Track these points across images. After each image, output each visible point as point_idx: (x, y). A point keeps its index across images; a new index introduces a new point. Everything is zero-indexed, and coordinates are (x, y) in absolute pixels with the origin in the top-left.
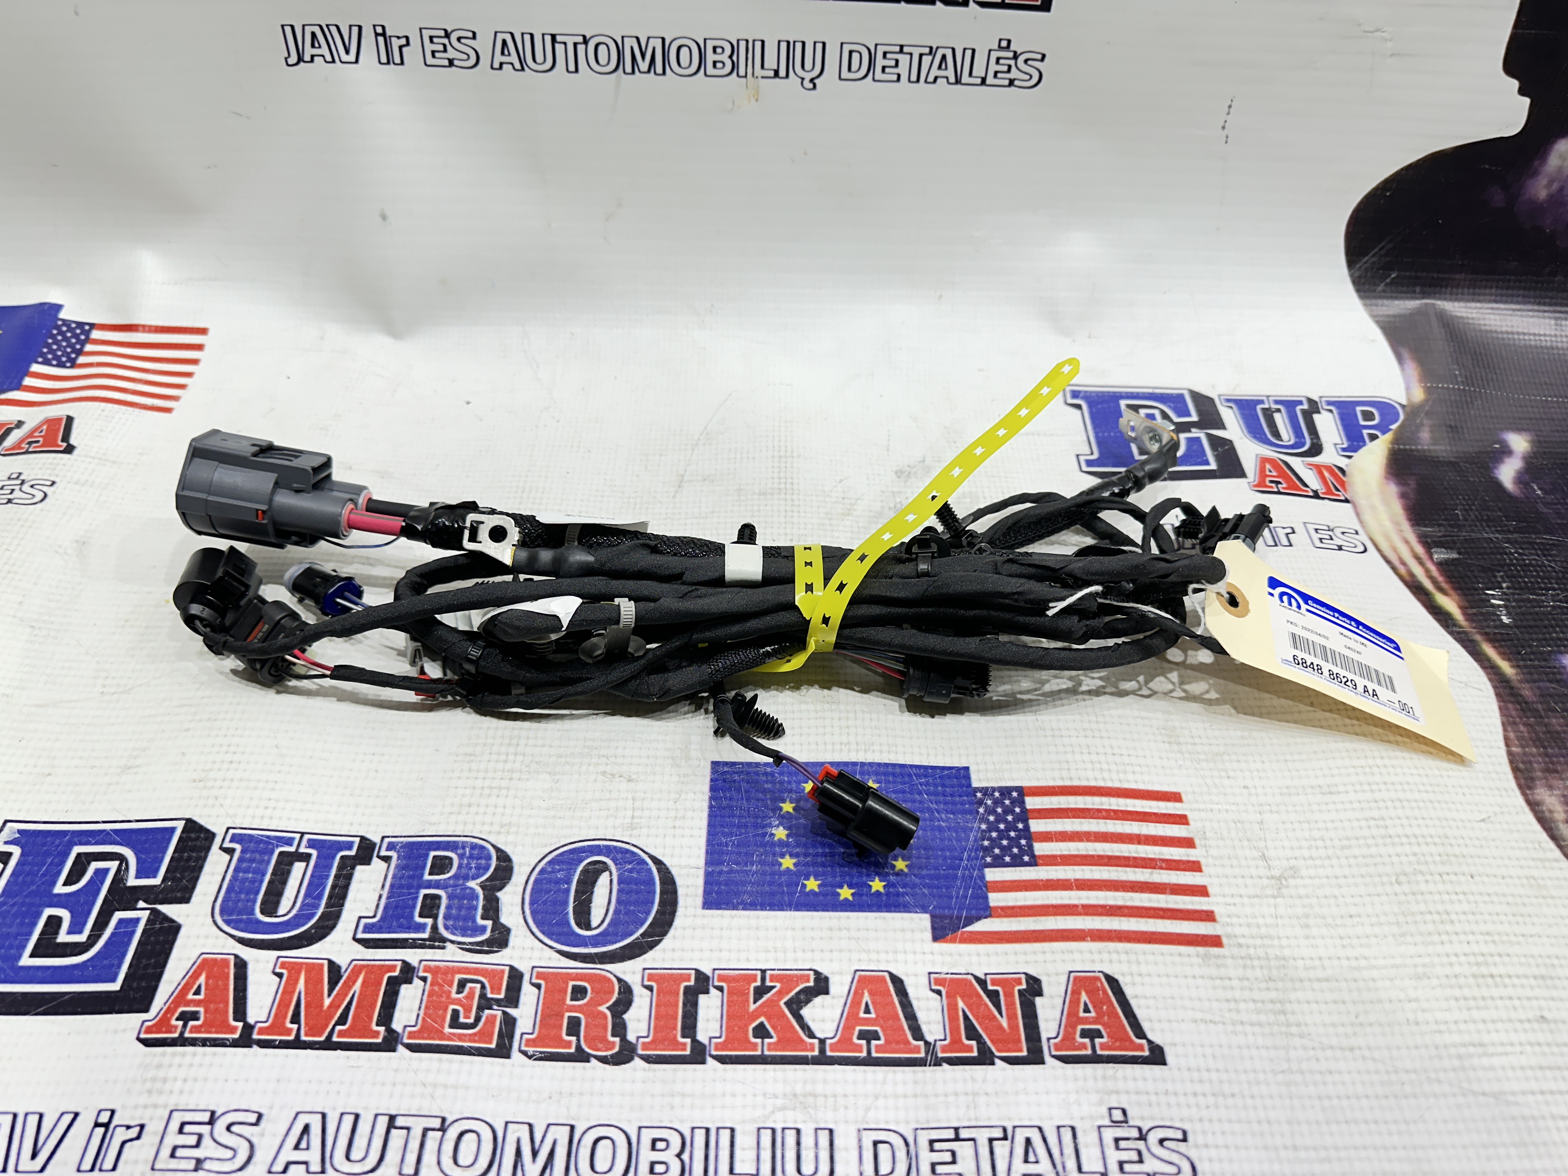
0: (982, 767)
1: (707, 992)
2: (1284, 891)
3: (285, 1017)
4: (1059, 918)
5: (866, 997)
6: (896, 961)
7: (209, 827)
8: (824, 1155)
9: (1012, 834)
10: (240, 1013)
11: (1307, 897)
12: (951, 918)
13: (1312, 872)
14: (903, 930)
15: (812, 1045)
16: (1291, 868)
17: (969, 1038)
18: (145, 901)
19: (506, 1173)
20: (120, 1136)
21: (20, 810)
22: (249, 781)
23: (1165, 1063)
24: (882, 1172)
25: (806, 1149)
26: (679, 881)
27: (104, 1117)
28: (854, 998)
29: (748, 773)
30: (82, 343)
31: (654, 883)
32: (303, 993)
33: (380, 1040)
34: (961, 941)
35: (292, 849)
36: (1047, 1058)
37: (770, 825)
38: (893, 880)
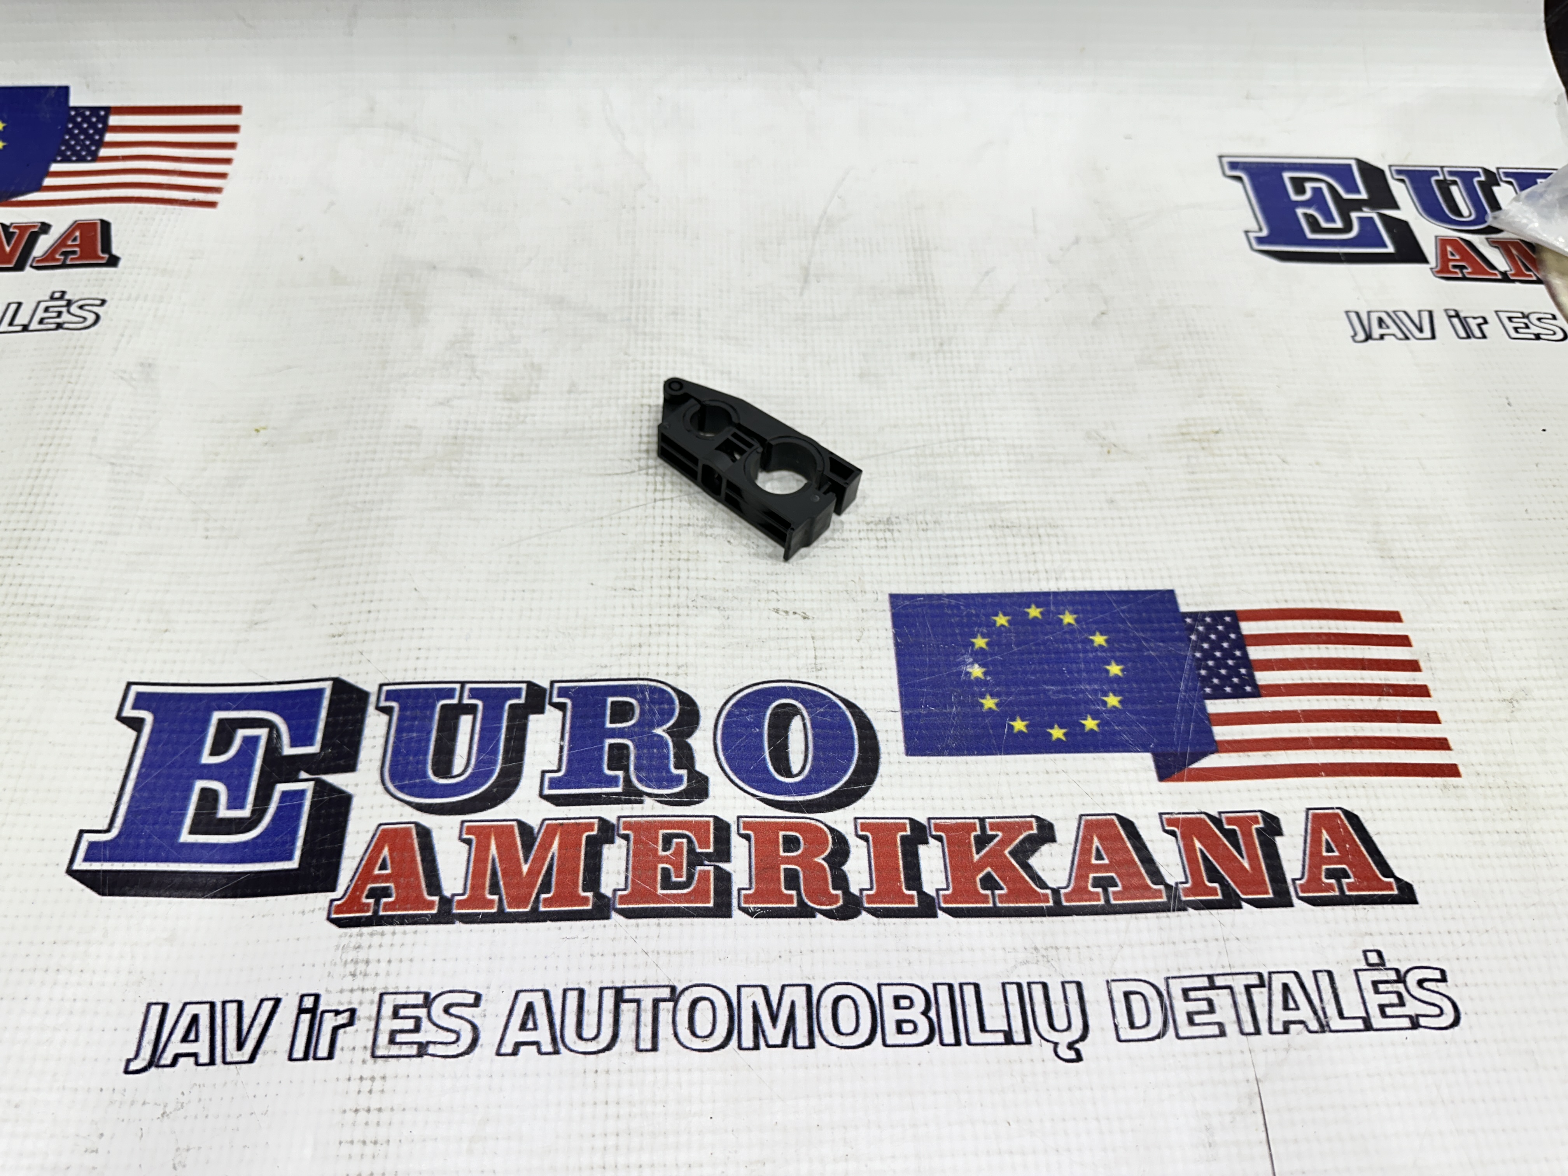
0: (1189, 590)
1: (926, 842)
2: (1518, 715)
3: (483, 888)
4: (1289, 752)
5: (1096, 842)
6: (1123, 804)
7: (360, 686)
8: (1075, 1009)
9: (1230, 662)
10: (434, 885)
11: (1542, 720)
12: (1175, 755)
13: (1544, 693)
14: (1126, 771)
15: (1046, 895)
16: (1523, 690)
19: (748, 1041)
20: (330, 1022)
21: (142, 672)
22: (394, 630)
23: (1415, 902)
24: (1137, 1024)
25: (1055, 1003)
26: (876, 725)
27: (308, 1003)
28: (1082, 844)
29: (931, 606)
30: (102, 132)
31: (850, 728)
32: (497, 860)
33: (590, 907)
34: (1189, 780)
35: (455, 701)
36: (1295, 900)
37: (964, 663)
38: (1106, 717)
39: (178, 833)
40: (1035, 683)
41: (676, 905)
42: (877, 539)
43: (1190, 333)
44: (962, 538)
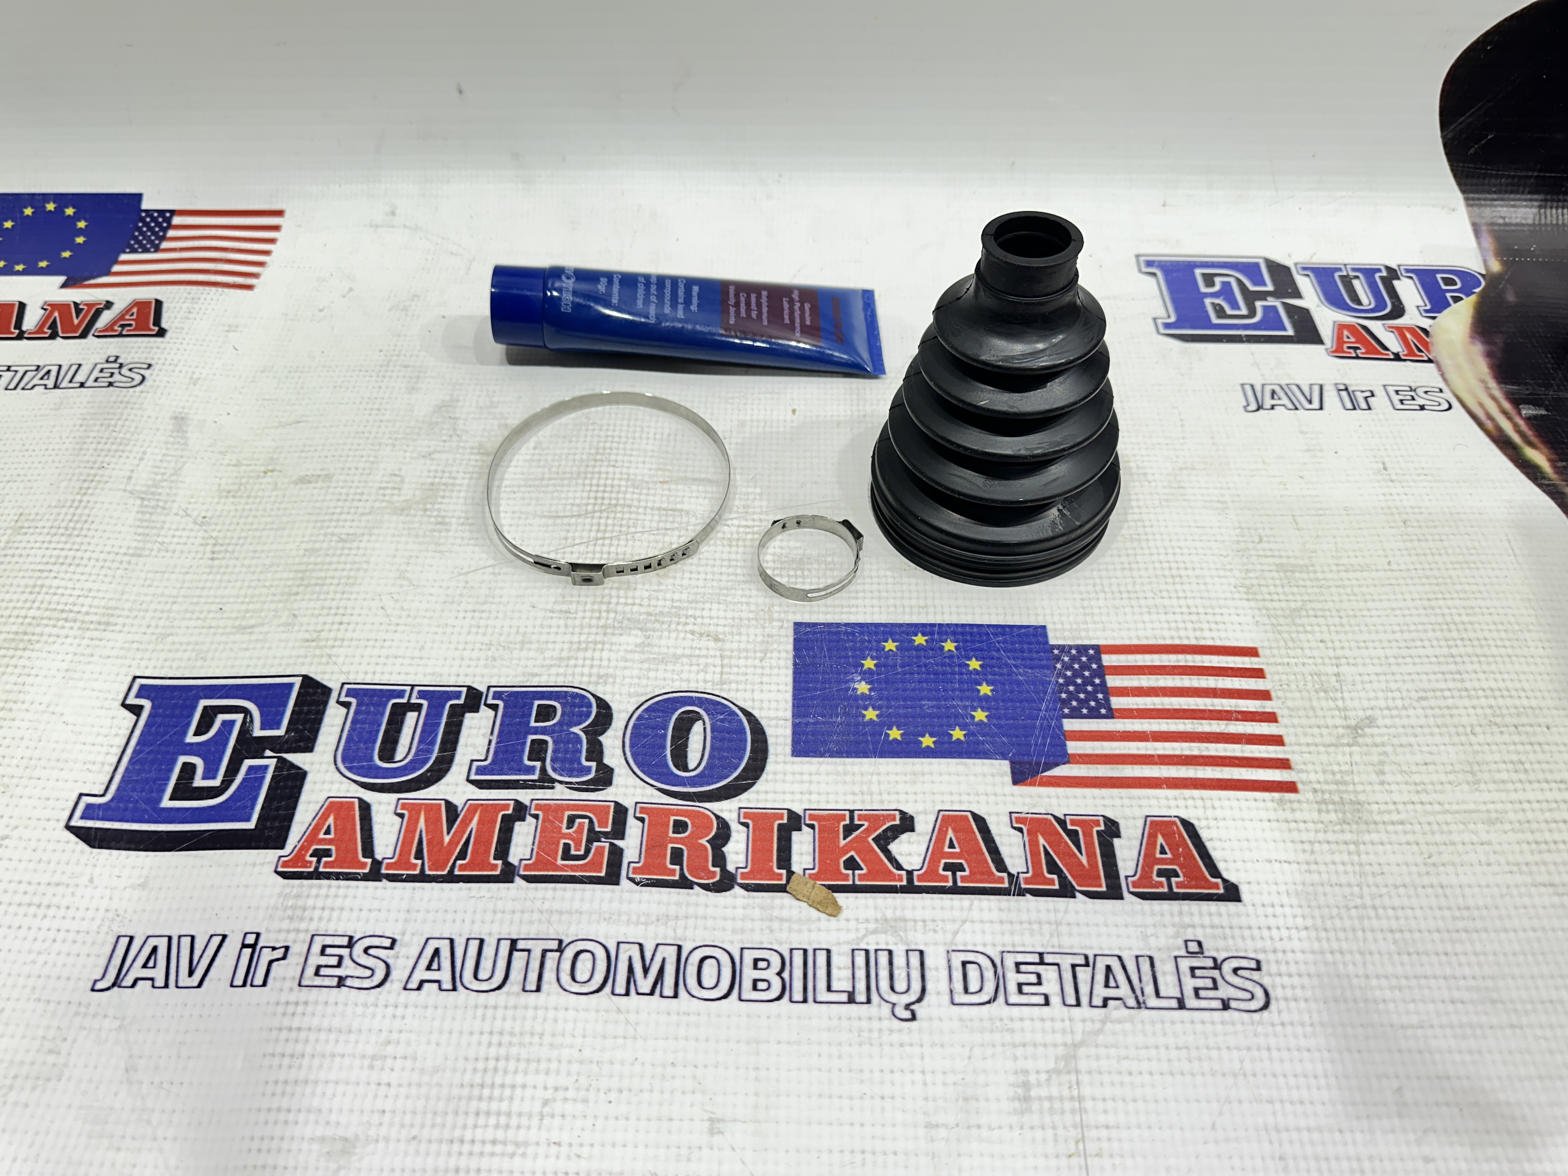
0: (1059, 626)
1: (800, 829)
2: (1360, 740)
3: (409, 853)
4: (1137, 765)
5: (950, 834)
6: (978, 802)
7: (325, 683)
8: (916, 974)
9: (1090, 688)
10: (369, 850)
11: (1383, 745)
12: (1031, 764)
13: (1388, 722)
14: (984, 775)
15: (900, 876)
16: (1367, 718)
17: (1049, 872)
18: (272, 750)
19: (620, 988)
20: (268, 955)
21: (147, 668)
22: (359, 640)
23: (1238, 900)
24: (972, 990)
25: (898, 968)
26: (769, 731)
27: (250, 940)
28: (938, 834)
29: (829, 634)
30: (165, 230)
31: (745, 732)
32: (424, 832)
33: (498, 873)
34: (1041, 785)
35: (404, 700)
36: (1125, 894)
37: (853, 681)
38: (973, 729)
39: (160, 800)
40: (912, 699)
41: (573, 873)
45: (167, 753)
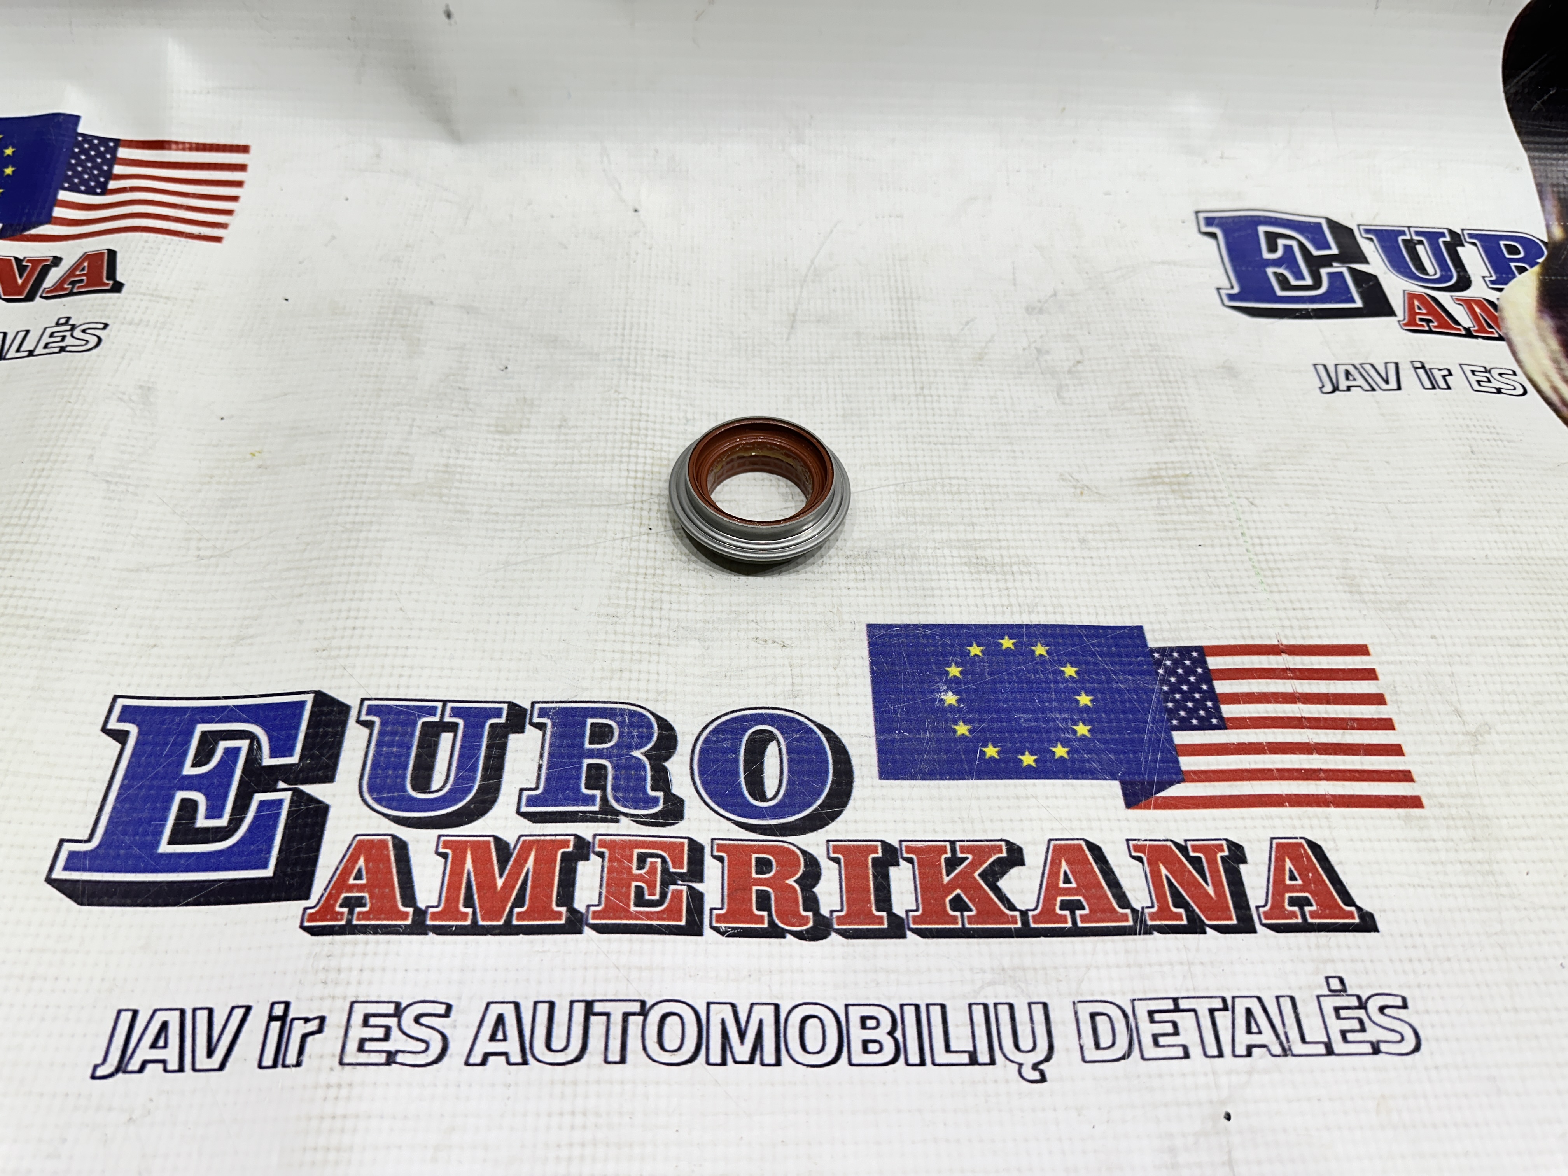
0: (1157, 626)
1: (898, 864)
2: (1481, 748)
3: (458, 901)
4: (1254, 783)
5: (1064, 867)
6: (1091, 829)
7: (341, 699)
8: (1041, 1030)
9: (1197, 696)
10: (409, 897)
11: (1505, 753)
12: (1143, 783)
13: (1507, 727)
14: (1094, 798)
15: (1014, 917)
16: (1486, 724)
17: (1176, 906)
18: (285, 782)
19: (716, 1057)
20: (299, 1029)
21: (129, 685)
22: (377, 647)
23: (1376, 930)
24: (1103, 1044)
25: (1021, 1024)
26: (851, 751)
27: (279, 1010)
28: (1051, 869)
29: (907, 636)
30: (111, 166)
31: (825, 753)
32: (472, 874)
33: (563, 922)
34: (1155, 808)
35: (436, 719)
36: (1258, 927)
37: (939, 691)
38: (1077, 746)
39: (157, 844)
40: (1007, 711)
41: (649, 922)
42: (856, 572)
43: (1163, 382)
44: (938, 573)
45: (162, 787)
